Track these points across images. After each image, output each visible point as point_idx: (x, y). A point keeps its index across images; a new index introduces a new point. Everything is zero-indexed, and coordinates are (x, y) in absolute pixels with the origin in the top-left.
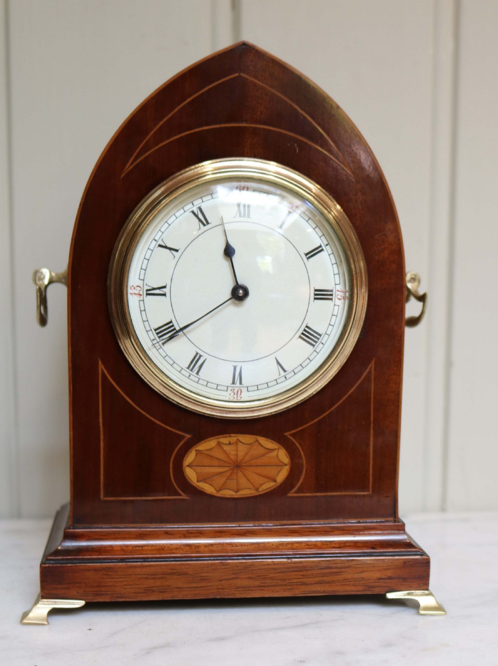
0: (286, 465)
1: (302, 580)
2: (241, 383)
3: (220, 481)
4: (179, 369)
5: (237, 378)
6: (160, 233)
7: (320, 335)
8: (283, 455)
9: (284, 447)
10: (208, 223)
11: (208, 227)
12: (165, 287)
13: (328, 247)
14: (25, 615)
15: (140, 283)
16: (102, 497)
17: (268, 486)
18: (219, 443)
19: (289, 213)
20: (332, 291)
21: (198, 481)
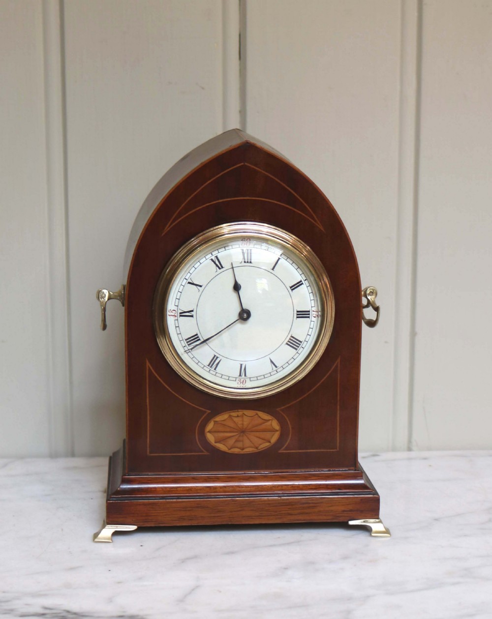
0: (277, 431)
1: (289, 512)
2: (245, 375)
3: (231, 442)
4: (202, 366)
5: (243, 371)
6: (189, 274)
7: (301, 342)
8: (275, 424)
9: (276, 418)
10: (222, 267)
11: (222, 270)
12: (192, 311)
13: (306, 282)
14: (96, 535)
15: (175, 308)
16: (148, 453)
17: (265, 445)
18: (230, 416)
19: (279, 259)
20: (309, 311)
21: (216, 442)
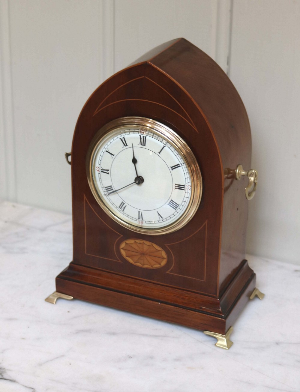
0: (165, 259)
2: (142, 219)
3: (136, 258)
4: (116, 207)
5: (140, 216)
6: (107, 146)
7: (178, 205)
8: (164, 254)
9: (164, 250)
10: (127, 145)
11: (127, 147)
12: (108, 170)
13: (184, 164)
15: (99, 166)
16: (86, 253)
17: (157, 266)
18: (135, 242)
19: (164, 146)
20: (184, 186)
21: (126, 256)
